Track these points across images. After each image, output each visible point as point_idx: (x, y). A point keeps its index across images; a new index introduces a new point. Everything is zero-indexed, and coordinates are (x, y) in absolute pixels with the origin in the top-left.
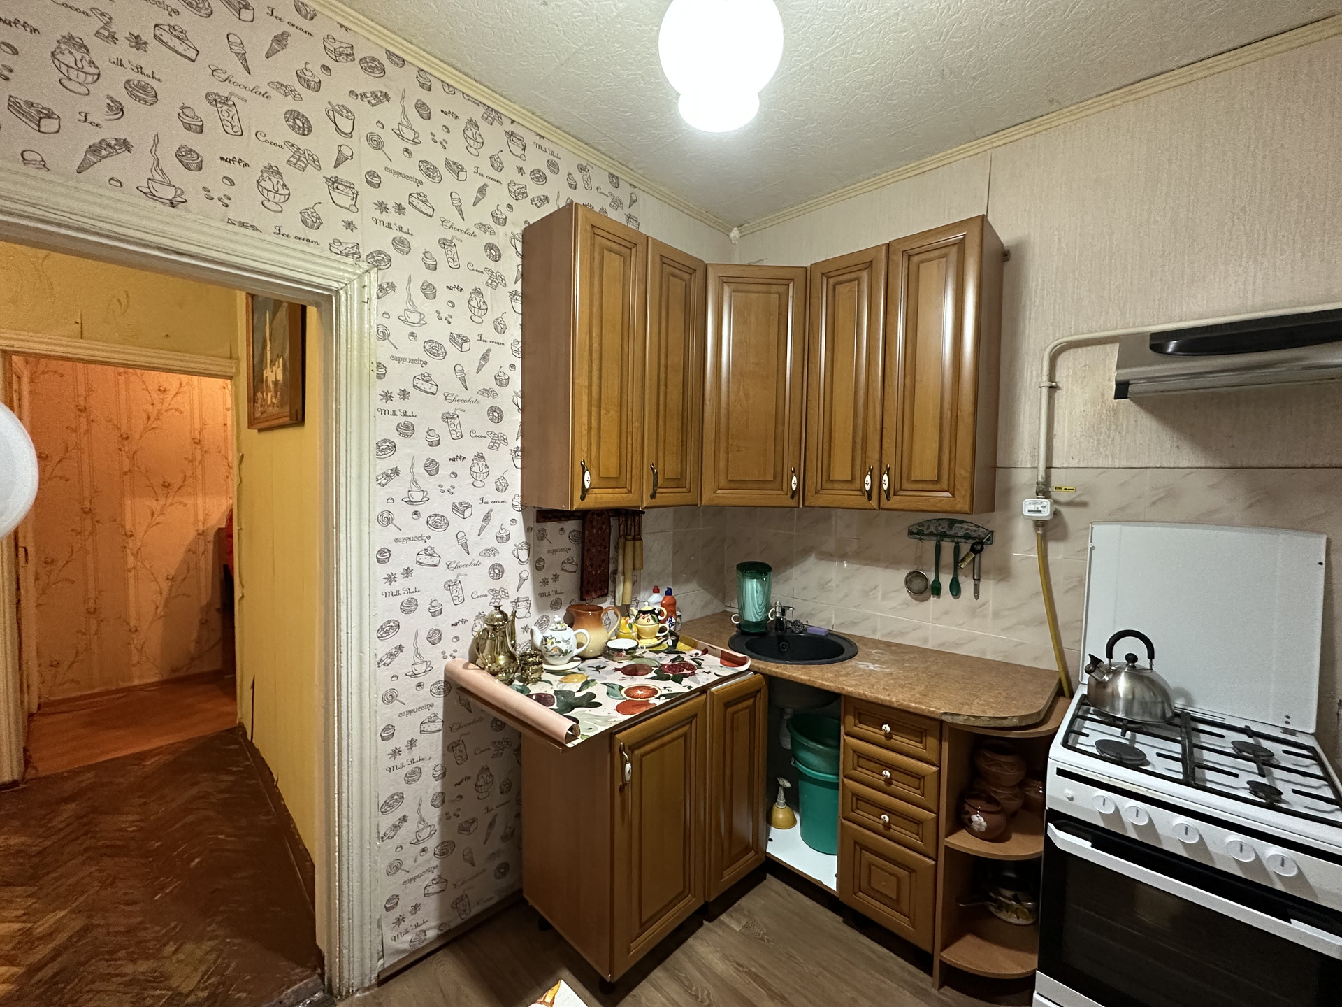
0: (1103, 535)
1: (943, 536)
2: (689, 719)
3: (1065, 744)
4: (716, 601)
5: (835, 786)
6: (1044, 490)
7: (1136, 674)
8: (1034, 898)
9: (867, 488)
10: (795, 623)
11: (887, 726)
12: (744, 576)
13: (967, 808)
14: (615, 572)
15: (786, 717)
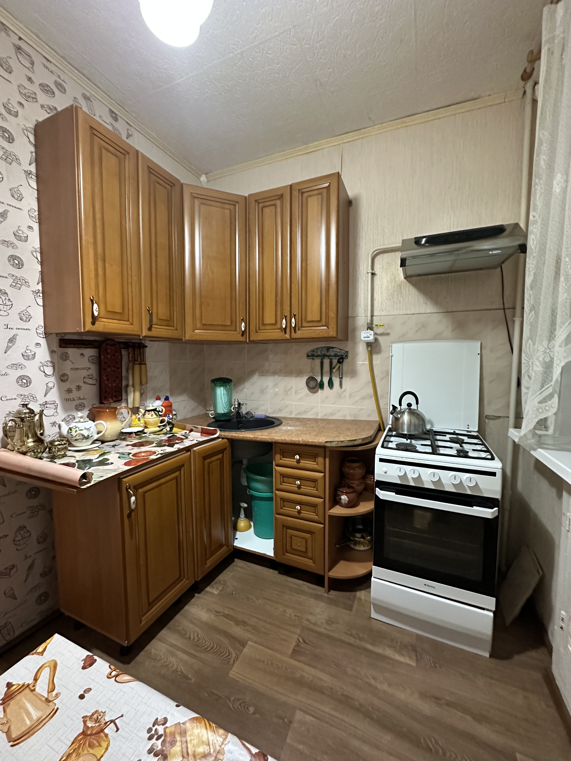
0: (397, 348)
1: (324, 356)
2: (179, 468)
3: (383, 446)
4: (201, 408)
5: (270, 499)
6: (370, 327)
7: (412, 413)
8: (370, 534)
9: (284, 326)
10: (247, 413)
11: (298, 456)
12: (215, 385)
13: (339, 493)
14: (127, 386)
15: (244, 467)
